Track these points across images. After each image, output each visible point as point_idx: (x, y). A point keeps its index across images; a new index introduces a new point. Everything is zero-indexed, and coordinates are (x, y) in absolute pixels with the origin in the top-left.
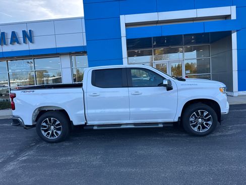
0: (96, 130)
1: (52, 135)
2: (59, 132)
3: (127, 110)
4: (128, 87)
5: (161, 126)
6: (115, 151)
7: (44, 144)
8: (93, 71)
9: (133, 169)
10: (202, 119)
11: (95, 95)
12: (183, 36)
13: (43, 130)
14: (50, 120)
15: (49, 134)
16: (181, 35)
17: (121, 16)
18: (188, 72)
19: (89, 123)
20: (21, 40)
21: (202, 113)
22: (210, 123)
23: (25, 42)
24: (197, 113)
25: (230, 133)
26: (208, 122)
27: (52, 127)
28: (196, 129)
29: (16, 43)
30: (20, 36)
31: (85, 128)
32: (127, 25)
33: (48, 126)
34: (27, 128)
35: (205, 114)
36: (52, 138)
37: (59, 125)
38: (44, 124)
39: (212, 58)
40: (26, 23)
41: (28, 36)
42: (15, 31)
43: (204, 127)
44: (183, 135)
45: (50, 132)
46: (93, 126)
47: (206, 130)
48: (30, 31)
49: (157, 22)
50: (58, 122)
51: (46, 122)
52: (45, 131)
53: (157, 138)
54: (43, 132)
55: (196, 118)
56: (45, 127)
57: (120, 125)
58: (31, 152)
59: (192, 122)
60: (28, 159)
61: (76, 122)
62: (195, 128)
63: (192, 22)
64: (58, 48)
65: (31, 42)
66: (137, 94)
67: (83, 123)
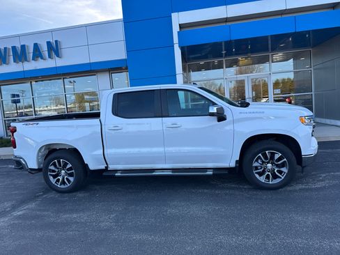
0: (119, 177)
1: (63, 183)
2: (72, 179)
3: (161, 149)
4: (162, 117)
5: (210, 173)
6: (138, 208)
7: (52, 195)
8: (115, 95)
9: (151, 235)
10: (272, 164)
11: (116, 129)
12: (269, 38)
13: (51, 175)
14: (59, 162)
15: (58, 180)
16: (267, 37)
17: (172, 14)
18: (278, 91)
19: (111, 167)
20: (46, 54)
21: (273, 155)
22: (285, 170)
23: (50, 57)
24: (265, 155)
25: (319, 185)
26: (282, 169)
27: (63, 171)
28: (262, 179)
29: (40, 59)
30: (44, 48)
31: (104, 174)
32: (181, 26)
33: (57, 170)
34: (33, 172)
35: (277, 156)
36: (63, 186)
37: (70, 169)
38: (52, 168)
39: (314, 69)
40: (52, 31)
41: (54, 49)
42: (38, 43)
43: (275, 177)
44: (245, 187)
45: (61, 178)
46: (116, 171)
47: (278, 180)
48: (56, 41)
49: (226, 20)
50: (69, 166)
51: (54, 165)
52: (54, 177)
53: (206, 191)
54: (51, 178)
55: (263, 162)
56: (54, 171)
57: (153, 170)
58: (32, 205)
59: (256, 168)
60: (24, 214)
61: (93, 166)
62: (262, 177)
63: (280, 17)
64: (93, 63)
65: (58, 56)
66: (175, 127)
67: (103, 167)
